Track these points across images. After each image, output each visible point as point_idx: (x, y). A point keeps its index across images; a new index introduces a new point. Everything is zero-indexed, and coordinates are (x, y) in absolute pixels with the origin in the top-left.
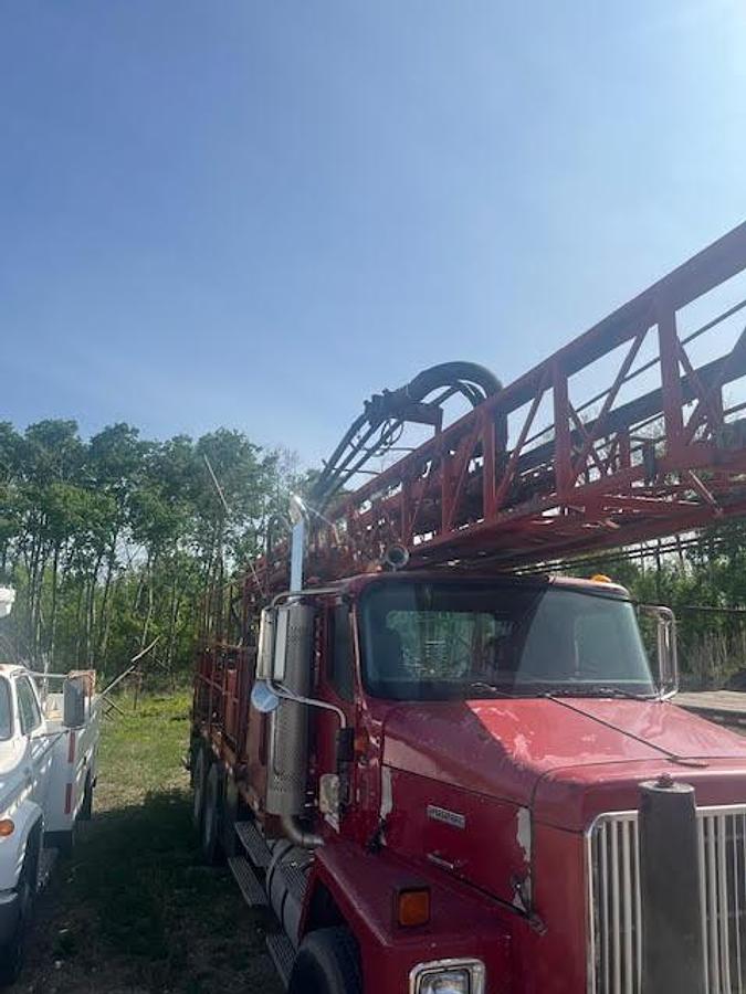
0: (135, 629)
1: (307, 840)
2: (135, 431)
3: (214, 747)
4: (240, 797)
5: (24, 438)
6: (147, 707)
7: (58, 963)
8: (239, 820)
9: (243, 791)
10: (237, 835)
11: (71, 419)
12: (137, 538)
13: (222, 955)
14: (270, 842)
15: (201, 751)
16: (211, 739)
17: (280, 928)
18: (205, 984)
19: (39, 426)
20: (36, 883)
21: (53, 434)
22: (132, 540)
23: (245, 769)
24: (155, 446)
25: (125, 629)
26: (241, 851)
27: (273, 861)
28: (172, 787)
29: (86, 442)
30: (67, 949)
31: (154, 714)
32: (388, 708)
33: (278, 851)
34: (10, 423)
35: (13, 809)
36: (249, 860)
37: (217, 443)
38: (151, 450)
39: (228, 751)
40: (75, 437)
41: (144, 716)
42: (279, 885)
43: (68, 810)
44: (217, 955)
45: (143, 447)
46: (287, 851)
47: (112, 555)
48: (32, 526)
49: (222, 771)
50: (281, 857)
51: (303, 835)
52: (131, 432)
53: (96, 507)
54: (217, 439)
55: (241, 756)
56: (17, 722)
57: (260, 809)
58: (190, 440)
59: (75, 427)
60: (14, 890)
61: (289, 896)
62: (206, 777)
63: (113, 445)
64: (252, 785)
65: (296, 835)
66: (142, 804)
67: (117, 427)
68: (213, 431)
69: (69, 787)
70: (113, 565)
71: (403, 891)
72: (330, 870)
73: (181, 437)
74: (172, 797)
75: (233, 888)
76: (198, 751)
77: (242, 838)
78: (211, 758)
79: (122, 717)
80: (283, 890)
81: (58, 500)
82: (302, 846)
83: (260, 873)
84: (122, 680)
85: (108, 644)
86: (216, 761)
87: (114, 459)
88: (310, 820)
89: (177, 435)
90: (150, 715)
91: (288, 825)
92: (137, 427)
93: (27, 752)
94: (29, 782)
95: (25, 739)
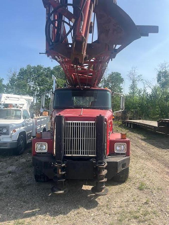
20: (26, 142)
35: (18, 129)
56: (22, 117)
60: (17, 140)
93: (24, 122)
94: (23, 126)
95: (24, 120)
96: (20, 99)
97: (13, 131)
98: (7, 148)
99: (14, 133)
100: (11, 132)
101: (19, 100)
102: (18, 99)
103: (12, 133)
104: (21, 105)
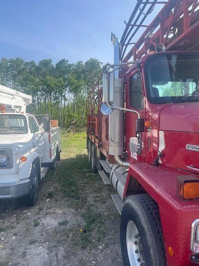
0: (72, 116)
1: (124, 164)
2: (67, 61)
3: (92, 140)
4: (101, 153)
5: (39, 65)
6: (77, 135)
7: (48, 200)
8: (101, 159)
9: (102, 151)
10: (101, 164)
11: (50, 59)
12: (70, 91)
13: (97, 199)
14: (111, 165)
15: (89, 142)
16: (92, 138)
17: (115, 191)
18: (92, 208)
19: (42, 61)
20: (40, 177)
21: (46, 63)
22: (69, 92)
23: (102, 143)
24: (73, 65)
25: (70, 116)
26: (102, 168)
27: (112, 171)
28: (83, 153)
29: (55, 66)
30: (50, 196)
31: (78, 137)
32: (160, 107)
33: (114, 168)
34: (34, 61)
35: (28, 154)
36: (105, 171)
37: (90, 62)
38: (72, 66)
39: (96, 139)
40: (52, 64)
41: (76, 137)
42: (115, 179)
43: (51, 157)
44: (96, 199)
45: (70, 66)
46: (117, 168)
47: (64, 96)
48: (43, 89)
49: (95, 146)
50: (115, 170)
51: (123, 162)
52: (66, 61)
53: (59, 82)
54: (90, 61)
55: (100, 140)
56: (29, 129)
57: (107, 154)
58: (82, 63)
59: (51, 61)
60: (29, 178)
61: (119, 182)
62: (91, 148)
63: (62, 65)
64: (104, 148)
65: (120, 162)
66: (75, 157)
67: (62, 60)
68: (89, 60)
69: (50, 150)
70: (65, 99)
71: (186, 182)
72: (138, 172)
73: (80, 62)
74: (83, 156)
75: (100, 179)
76: (89, 143)
77: (102, 164)
78: (92, 143)
79: (70, 138)
80: (116, 180)
81: (48, 81)
82: (123, 166)
83: (108, 175)
84: (70, 129)
85: (66, 121)
86: (93, 144)
87: (62, 69)
88: (125, 157)
89: (79, 61)
90: (77, 137)
91: (117, 159)
92: (68, 60)
93: (34, 138)
94: (34, 147)
95: (32, 134)
96: (15, 96)
97: (21, 159)
98: (10, 196)
99: (22, 163)
100: (18, 162)
101: (14, 99)
102: (12, 97)
103: (19, 164)
104: (16, 107)
